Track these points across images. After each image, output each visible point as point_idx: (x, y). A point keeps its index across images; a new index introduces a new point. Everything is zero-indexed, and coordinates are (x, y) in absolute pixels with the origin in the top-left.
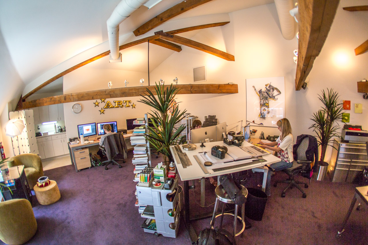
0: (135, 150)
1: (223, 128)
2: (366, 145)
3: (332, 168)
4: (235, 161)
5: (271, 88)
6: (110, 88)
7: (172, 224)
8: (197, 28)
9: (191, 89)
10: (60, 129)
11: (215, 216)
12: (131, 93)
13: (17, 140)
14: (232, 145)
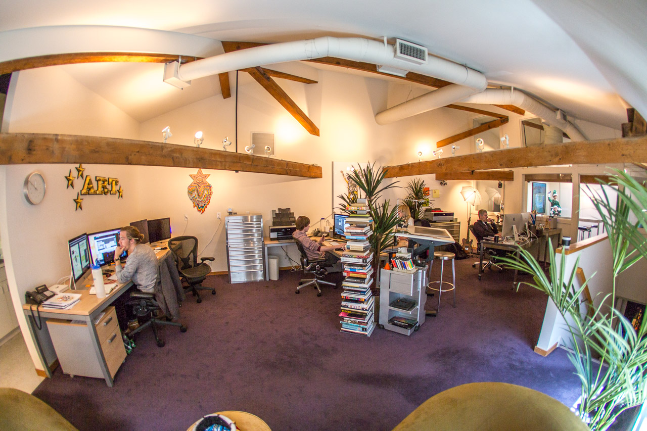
9: (286, 167)
12: (214, 161)
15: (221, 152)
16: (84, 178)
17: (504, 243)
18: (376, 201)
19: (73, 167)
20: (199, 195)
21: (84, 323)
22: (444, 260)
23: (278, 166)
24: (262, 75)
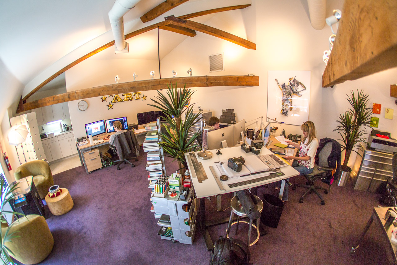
0: (148, 156)
1: (241, 127)
2: (393, 155)
3: (355, 173)
4: (252, 174)
5: (296, 82)
6: (118, 82)
7: (188, 232)
8: (213, 12)
9: (207, 81)
10: (66, 128)
11: (230, 224)
12: (141, 87)
13: (21, 147)
14: (250, 152)
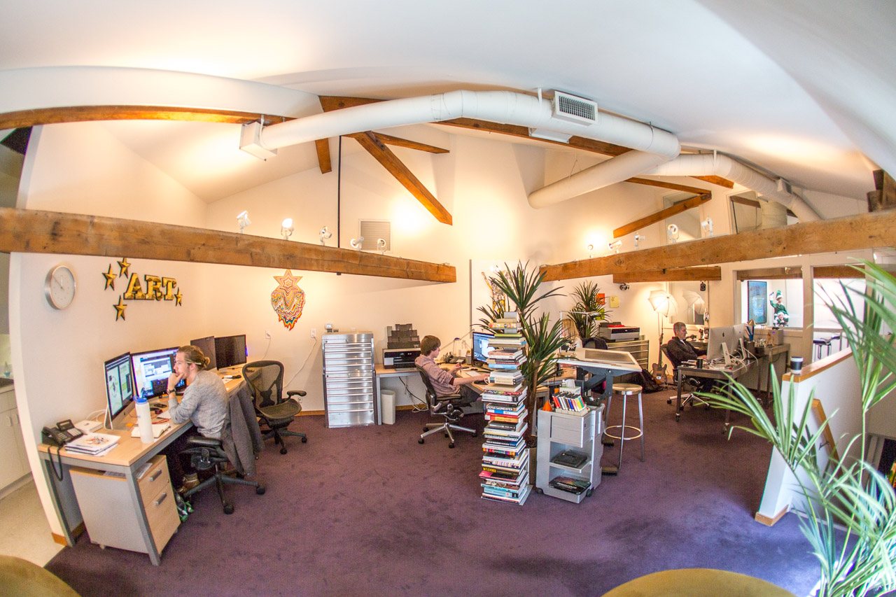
9: (407, 268)
12: (308, 259)
15: (318, 248)
16: (129, 277)
17: (711, 368)
18: (530, 314)
19: (114, 261)
20: (286, 305)
21: (122, 476)
22: (627, 396)
23: (395, 265)
24: (375, 142)
